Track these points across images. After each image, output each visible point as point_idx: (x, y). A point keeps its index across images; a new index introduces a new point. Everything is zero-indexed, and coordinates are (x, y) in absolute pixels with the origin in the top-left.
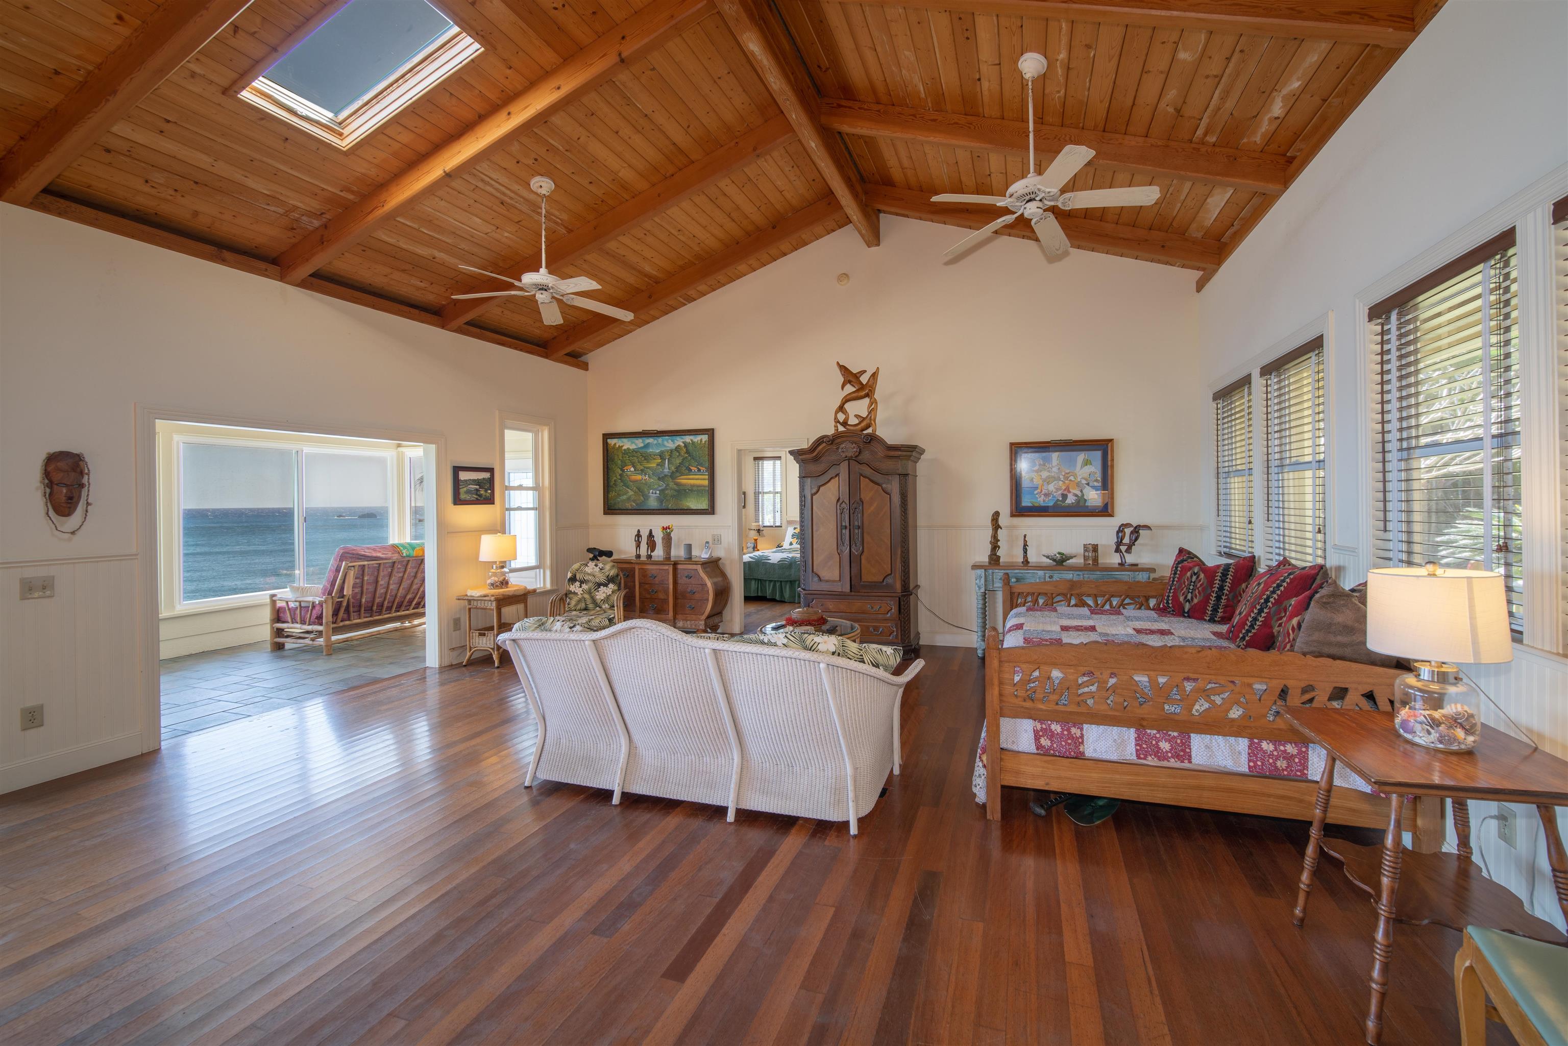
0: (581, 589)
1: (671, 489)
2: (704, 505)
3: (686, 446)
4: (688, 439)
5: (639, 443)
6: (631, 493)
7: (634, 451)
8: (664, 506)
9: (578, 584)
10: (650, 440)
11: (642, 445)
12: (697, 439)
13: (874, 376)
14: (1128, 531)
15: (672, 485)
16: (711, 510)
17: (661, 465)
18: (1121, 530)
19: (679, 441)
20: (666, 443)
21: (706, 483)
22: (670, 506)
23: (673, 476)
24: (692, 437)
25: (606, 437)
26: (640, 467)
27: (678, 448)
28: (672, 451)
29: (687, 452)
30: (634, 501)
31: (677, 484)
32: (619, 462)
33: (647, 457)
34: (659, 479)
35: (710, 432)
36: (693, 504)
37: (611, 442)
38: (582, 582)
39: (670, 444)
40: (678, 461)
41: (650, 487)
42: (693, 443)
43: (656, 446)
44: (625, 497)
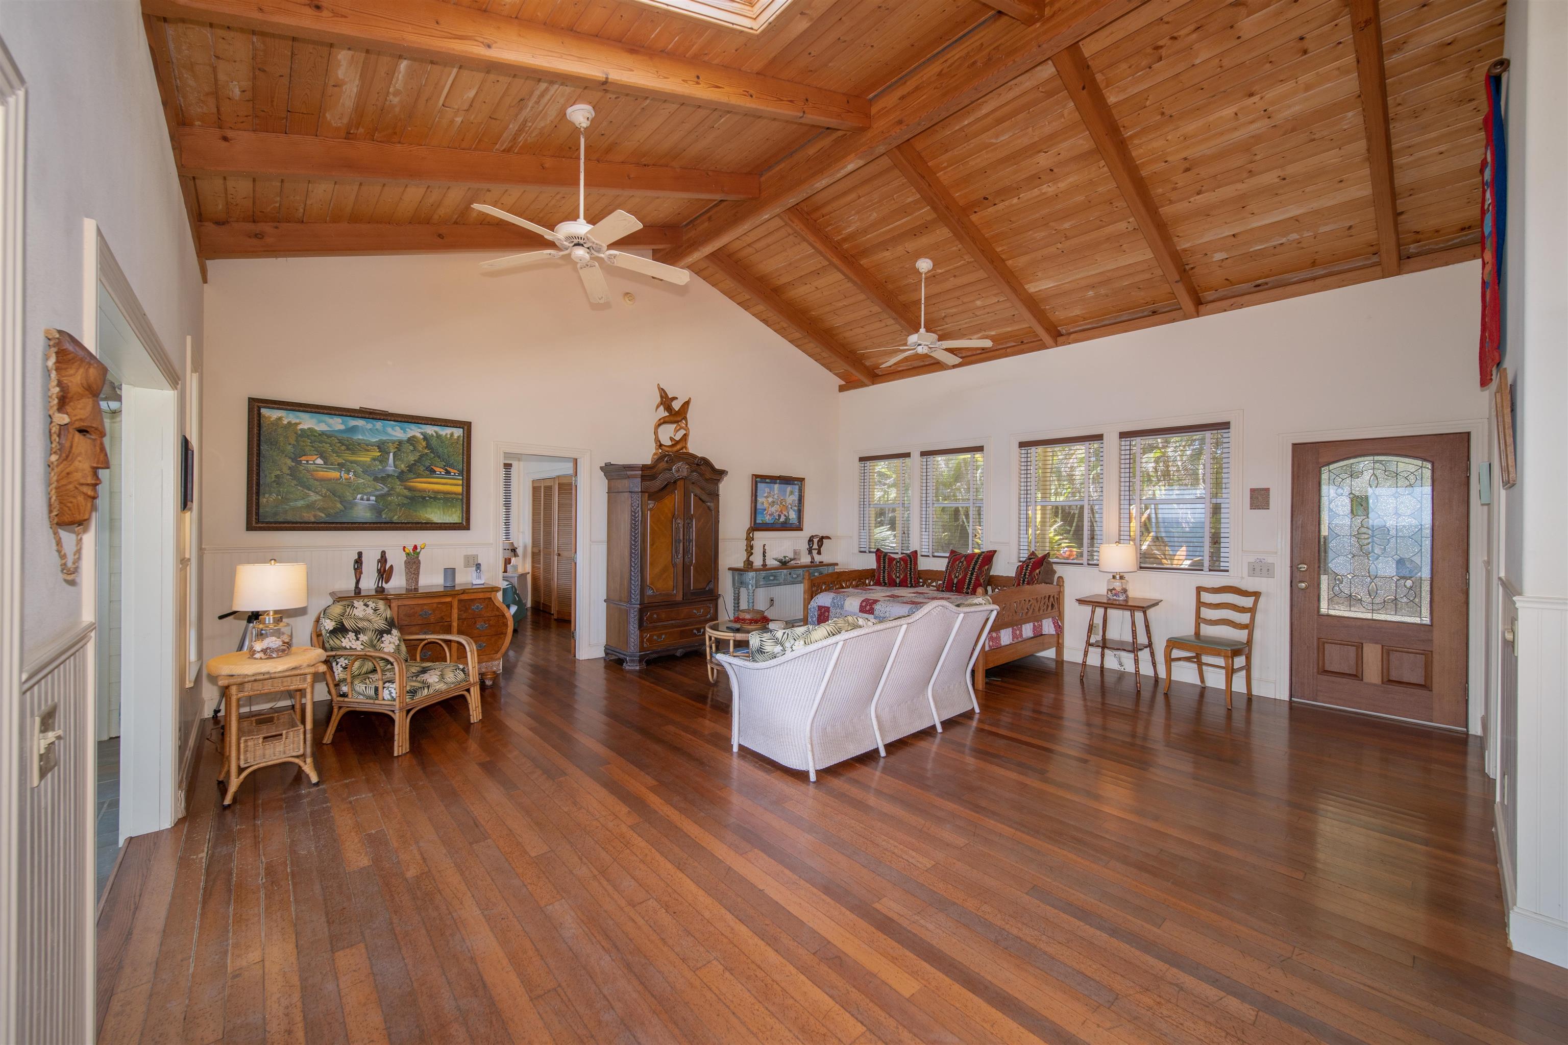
0: (359, 643)
1: (398, 495)
2: (454, 517)
3: (426, 438)
4: (430, 430)
5: (337, 424)
6: (314, 497)
7: (323, 433)
8: (384, 517)
9: (351, 635)
10: (360, 423)
11: (342, 427)
12: (445, 432)
13: (687, 404)
14: (816, 540)
15: (399, 488)
16: (464, 525)
17: (383, 460)
18: (811, 540)
19: (415, 431)
20: (390, 430)
21: (459, 489)
22: (395, 519)
23: (401, 477)
24: (436, 428)
25: (256, 405)
26: (334, 458)
27: (412, 440)
28: (400, 443)
29: (428, 446)
30: (321, 510)
31: (410, 489)
32: (289, 447)
33: (352, 447)
34: (376, 479)
35: (466, 426)
36: (436, 516)
37: (270, 414)
38: (357, 632)
39: (397, 433)
40: (412, 458)
41: (357, 490)
42: (439, 436)
43: (368, 431)
44: (300, 503)
